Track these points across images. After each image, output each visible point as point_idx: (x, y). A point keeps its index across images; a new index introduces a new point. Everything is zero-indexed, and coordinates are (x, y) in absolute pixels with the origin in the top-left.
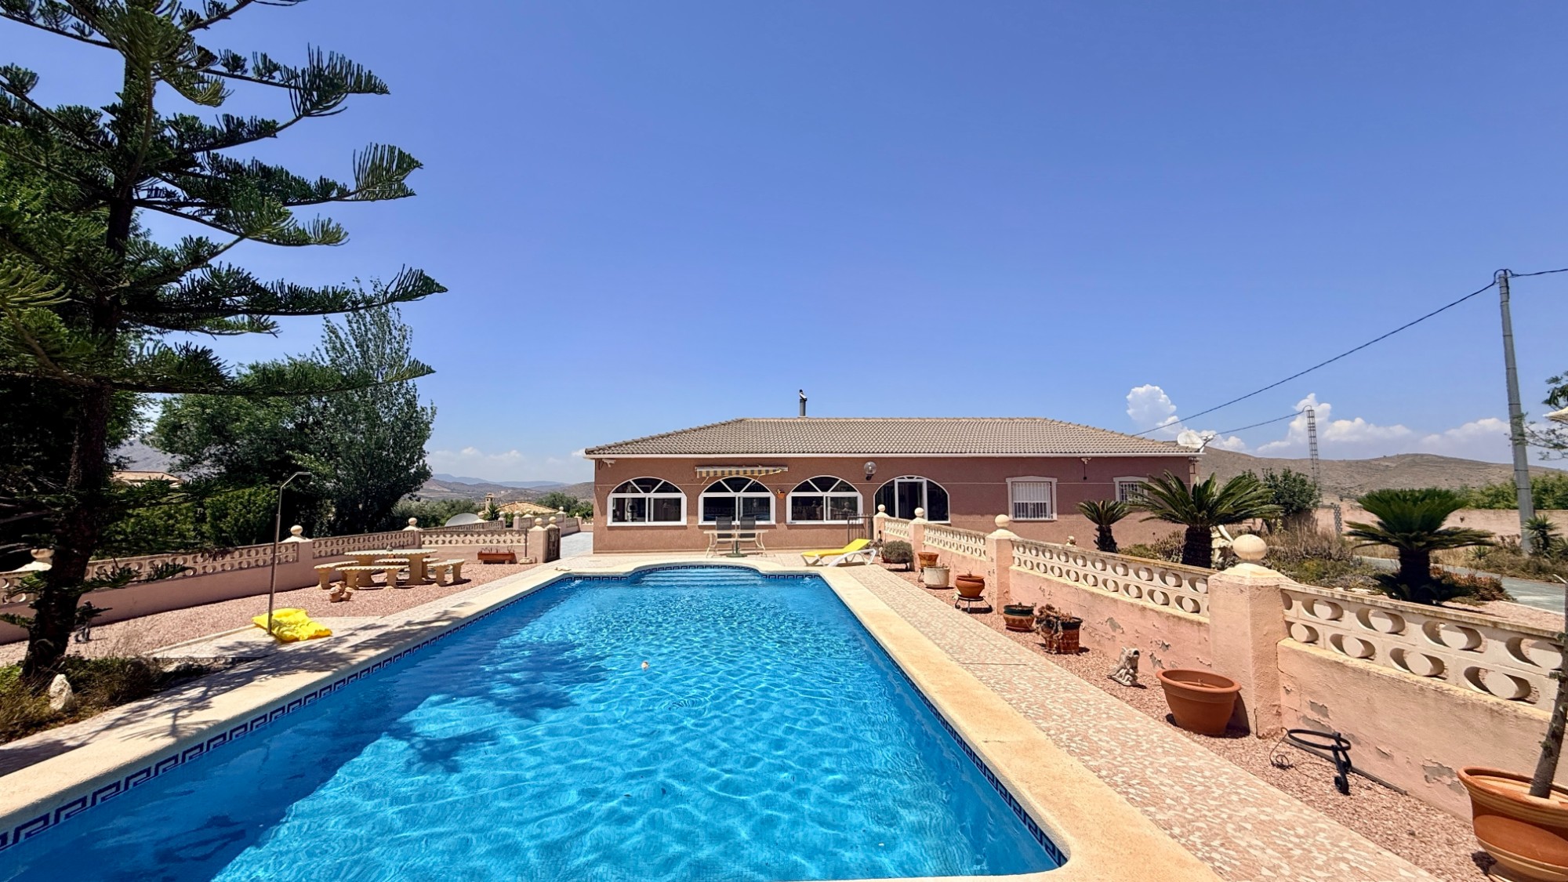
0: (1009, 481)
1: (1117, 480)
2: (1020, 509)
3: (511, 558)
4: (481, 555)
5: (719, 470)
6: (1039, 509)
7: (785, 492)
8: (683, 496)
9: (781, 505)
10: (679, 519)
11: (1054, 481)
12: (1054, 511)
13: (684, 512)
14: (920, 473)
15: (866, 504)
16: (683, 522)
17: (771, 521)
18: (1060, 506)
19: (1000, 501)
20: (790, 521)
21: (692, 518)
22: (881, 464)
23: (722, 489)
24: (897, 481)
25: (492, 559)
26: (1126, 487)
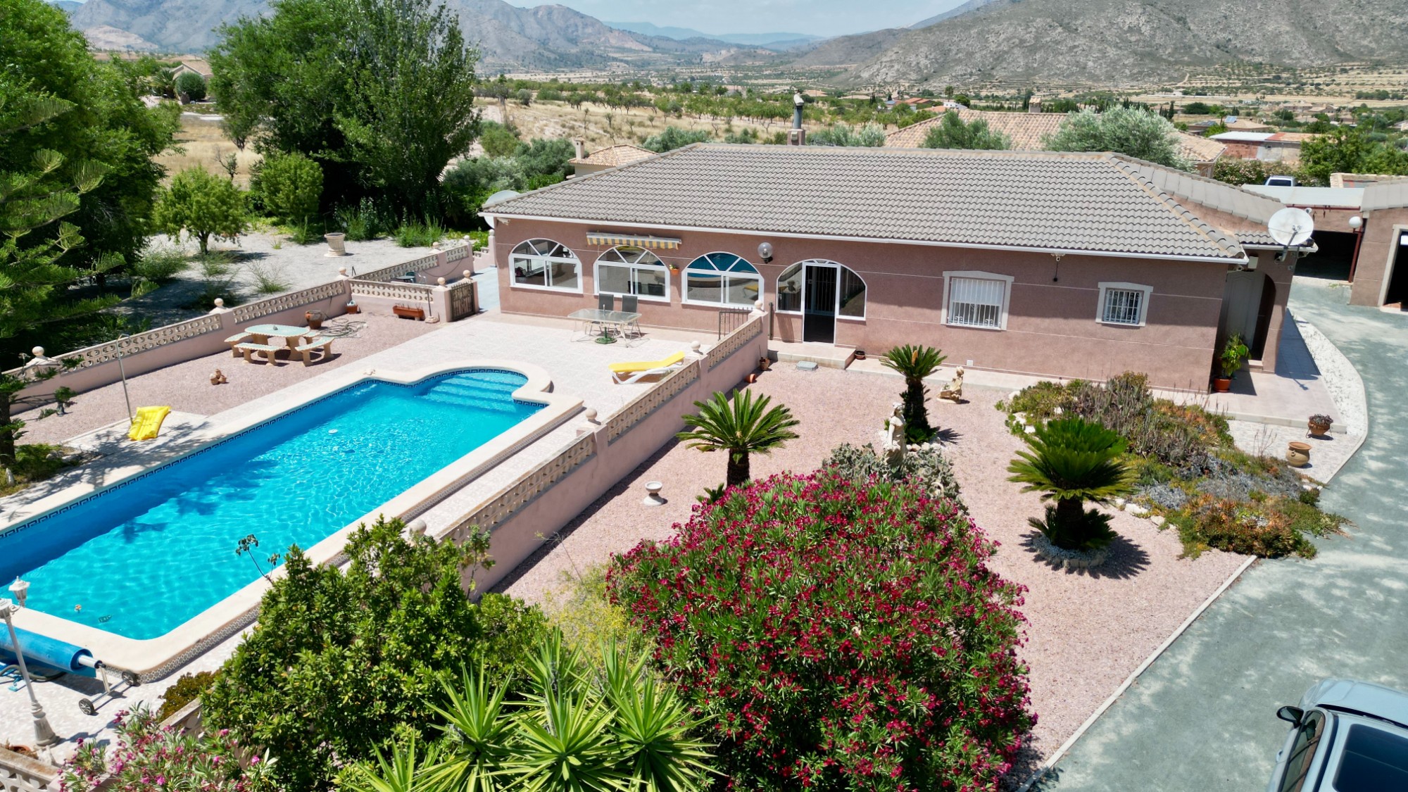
0: (946, 275)
1: (1103, 286)
3: (420, 315)
4: (396, 309)
5: (609, 238)
7: (677, 267)
8: (577, 262)
10: (575, 286)
11: (1010, 280)
12: (1004, 318)
13: (580, 280)
14: (833, 257)
15: (768, 289)
16: (579, 290)
17: (666, 299)
18: (1013, 312)
19: (931, 299)
20: (685, 300)
21: (588, 287)
22: (786, 247)
23: (616, 258)
24: (805, 264)
25: (404, 314)
26: (1118, 295)
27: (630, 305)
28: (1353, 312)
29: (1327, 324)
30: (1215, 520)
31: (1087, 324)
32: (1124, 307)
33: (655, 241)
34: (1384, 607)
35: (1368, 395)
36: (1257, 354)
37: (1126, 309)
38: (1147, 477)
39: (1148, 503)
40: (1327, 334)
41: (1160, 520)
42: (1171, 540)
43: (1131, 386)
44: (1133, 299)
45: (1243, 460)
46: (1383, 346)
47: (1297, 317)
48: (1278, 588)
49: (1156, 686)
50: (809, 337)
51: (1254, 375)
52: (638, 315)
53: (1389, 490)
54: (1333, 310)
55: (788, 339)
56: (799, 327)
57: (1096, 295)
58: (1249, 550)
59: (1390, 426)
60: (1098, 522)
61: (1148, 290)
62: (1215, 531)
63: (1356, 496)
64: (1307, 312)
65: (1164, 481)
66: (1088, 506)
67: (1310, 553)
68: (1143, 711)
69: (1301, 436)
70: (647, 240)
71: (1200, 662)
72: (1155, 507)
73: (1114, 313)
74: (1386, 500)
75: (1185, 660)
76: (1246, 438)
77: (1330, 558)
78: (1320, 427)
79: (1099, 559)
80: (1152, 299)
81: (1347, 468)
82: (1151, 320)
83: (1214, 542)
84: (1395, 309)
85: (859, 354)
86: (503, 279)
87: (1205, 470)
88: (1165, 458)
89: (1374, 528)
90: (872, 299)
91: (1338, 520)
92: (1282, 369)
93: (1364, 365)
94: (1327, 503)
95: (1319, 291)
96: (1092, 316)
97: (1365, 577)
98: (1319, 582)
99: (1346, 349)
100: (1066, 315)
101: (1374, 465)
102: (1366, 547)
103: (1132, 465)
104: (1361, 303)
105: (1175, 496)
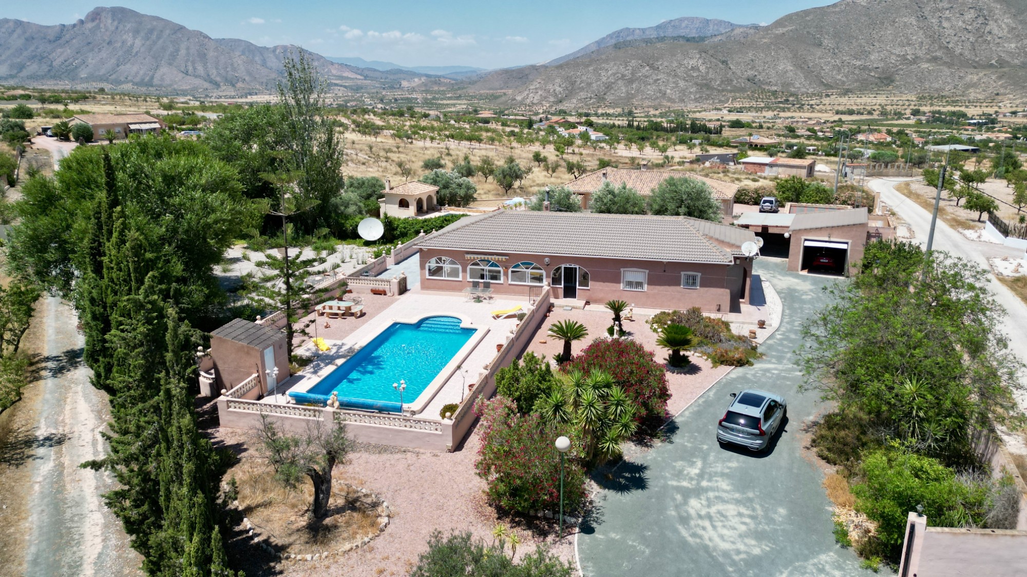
0: (622, 270)
1: (683, 273)
2: (630, 284)
3: (383, 293)
4: (372, 291)
5: (476, 256)
6: (639, 284)
7: (507, 268)
8: (460, 267)
9: (506, 274)
10: (458, 277)
11: (647, 271)
12: (646, 286)
13: (461, 275)
14: (575, 263)
15: (548, 276)
16: (460, 279)
17: (501, 281)
18: (649, 284)
19: (616, 279)
20: (510, 282)
21: (464, 277)
22: (554, 259)
23: (478, 264)
24: (563, 266)
25: (376, 292)
26: (688, 277)
27: (487, 286)
28: (787, 275)
29: (775, 281)
30: (722, 356)
31: (677, 288)
32: (691, 281)
33: (497, 257)
34: (770, 378)
35: (783, 311)
36: (743, 297)
37: (691, 282)
38: (700, 344)
39: (702, 352)
40: (774, 286)
41: (705, 357)
42: (709, 363)
43: (695, 312)
44: (694, 278)
45: (733, 337)
46: (795, 290)
47: (763, 278)
48: (740, 375)
49: (703, 400)
50: (566, 296)
51: (742, 306)
52: (491, 289)
53: (781, 345)
54: (780, 274)
55: (556, 297)
56: (561, 292)
57: (680, 277)
58: (732, 364)
59: (788, 323)
60: (685, 358)
61: (699, 274)
62: (722, 359)
63: (770, 347)
64: (768, 276)
65: (707, 345)
66: (682, 353)
67: (752, 365)
68: (699, 405)
69: (755, 328)
70: (493, 257)
71: (715, 394)
72: (703, 353)
73: (687, 284)
74: (780, 348)
75: (711, 394)
76: (735, 330)
77: (758, 366)
78: (762, 324)
79: (686, 370)
80: (701, 278)
81: (769, 338)
82: (701, 286)
83: (722, 363)
84: (805, 273)
85: (588, 303)
86: (422, 275)
87: (720, 341)
88: (707, 337)
89: (773, 357)
90: (592, 280)
91: (762, 354)
92: (752, 302)
93: (785, 299)
94: (759, 350)
95: (776, 265)
96: (679, 285)
97: (768, 370)
98: (753, 372)
99: (779, 293)
100: (669, 285)
101: (779, 337)
102: (770, 362)
103: (695, 340)
104: (790, 270)
105: (710, 350)
